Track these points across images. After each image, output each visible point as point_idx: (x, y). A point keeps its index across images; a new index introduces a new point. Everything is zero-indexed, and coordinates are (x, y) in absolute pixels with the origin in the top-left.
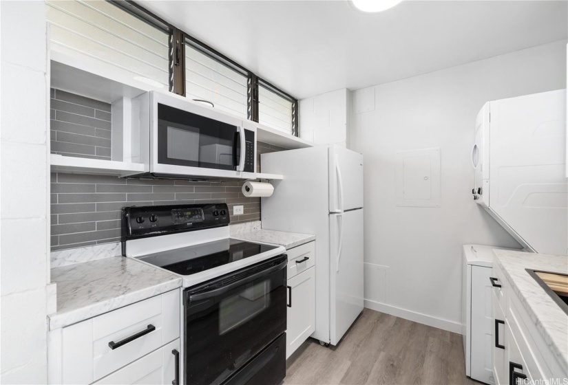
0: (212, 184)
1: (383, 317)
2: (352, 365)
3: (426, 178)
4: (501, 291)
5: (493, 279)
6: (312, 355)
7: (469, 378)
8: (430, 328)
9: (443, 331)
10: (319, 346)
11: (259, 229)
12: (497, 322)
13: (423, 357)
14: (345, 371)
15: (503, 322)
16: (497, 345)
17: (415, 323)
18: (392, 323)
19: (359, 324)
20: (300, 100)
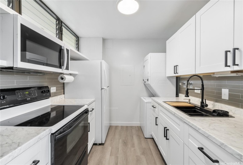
0: (39, 75)
1: (116, 127)
2: (112, 148)
3: (130, 76)
4: (156, 109)
5: (153, 106)
6: (95, 151)
7: (146, 138)
8: (131, 127)
9: (135, 126)
10: (97, 146)
11: (64, 98)
12: (156, 118)
13: (132, 136)
14: (110, 151)
15: (157, 118)
16: (156, 125)
17: (127, 126)
18: (120, 128)
19: (109, 132)
20: (80, 37)
